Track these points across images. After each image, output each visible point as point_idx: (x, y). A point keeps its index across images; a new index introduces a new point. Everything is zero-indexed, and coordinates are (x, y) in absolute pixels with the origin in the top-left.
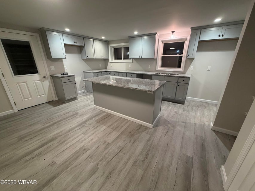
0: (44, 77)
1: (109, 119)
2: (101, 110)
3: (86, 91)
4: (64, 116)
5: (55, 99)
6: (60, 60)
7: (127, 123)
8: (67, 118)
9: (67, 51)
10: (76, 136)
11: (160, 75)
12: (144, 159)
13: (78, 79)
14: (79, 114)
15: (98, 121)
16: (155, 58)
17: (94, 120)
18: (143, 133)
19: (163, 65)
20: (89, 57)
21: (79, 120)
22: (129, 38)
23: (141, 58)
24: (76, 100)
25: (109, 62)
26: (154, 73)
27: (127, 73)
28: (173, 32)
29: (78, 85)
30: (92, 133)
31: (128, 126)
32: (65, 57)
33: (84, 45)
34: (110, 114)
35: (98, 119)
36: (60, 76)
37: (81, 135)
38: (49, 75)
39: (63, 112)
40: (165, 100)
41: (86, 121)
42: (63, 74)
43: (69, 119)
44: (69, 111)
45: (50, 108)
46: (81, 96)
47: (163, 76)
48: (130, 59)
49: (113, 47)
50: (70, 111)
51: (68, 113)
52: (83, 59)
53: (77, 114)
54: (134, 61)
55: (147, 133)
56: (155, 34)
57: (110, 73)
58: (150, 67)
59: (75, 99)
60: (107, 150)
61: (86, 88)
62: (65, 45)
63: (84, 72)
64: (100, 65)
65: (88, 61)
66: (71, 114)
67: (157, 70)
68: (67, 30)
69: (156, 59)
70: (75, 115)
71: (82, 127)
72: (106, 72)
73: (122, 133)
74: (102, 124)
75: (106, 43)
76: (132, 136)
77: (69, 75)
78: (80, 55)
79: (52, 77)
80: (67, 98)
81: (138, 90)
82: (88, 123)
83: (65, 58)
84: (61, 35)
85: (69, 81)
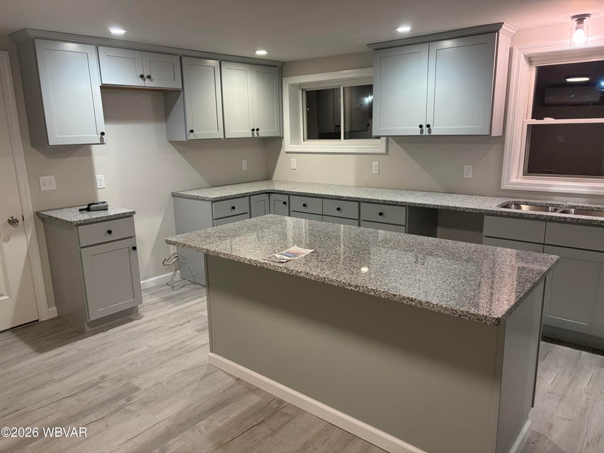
0: (13, 222)
1: (274, 432)
2: (238, 379)
3: (178, 278)
4: (72, 401)
5: (47, 312)
6: (80, 151)
9: (111, 113)
11: (522, 216)
13: (147, 230)
14: (140, 396)
16: (496, 132)
17: (205, 429)
19: (535, 166)
20: (201, 134)
23: (426, 132)
24: (132, 320)
25: (282, 153)
26: (492, 204)
27: (359, 201)
28: (580, 19)
29: (145, 254)
32: (102, 139)
33: (181, 87)
34: (280, 402)
35: (220, 425)
36: (74, 216)
38: (29, 211)
39: (75, 378)
40: (553, 336)
41: (168, 435)
42: (88, 209)
44: (96, 378)
45: (21, 359)
46: (155, 299)
47: (537, 218)
48: (378, 137)
49: (300, 85)
50: (103, 378)
51: (93, 385)
52: (176, 144)
53: (129, 394)
54: (393, 144)
56: (494, 30)
57: (285, 198)
58: (468, 172)
59: (127, 315)
61: (180, 263)
62: (104, 88)
63: (174, 195)
64: (244, 162)
65: (192, 148)
67: (505, 186)
68: (117, 31)
69: (501, 139)
70: (121, 396)
72: (269, 193)
75: (273, 71)
77: (112, 211)
78: (162, 126)
79: (43, 219)
80: (96, 313)
81: (415, 307)
82: (176, 444)
83: (102, 142)
84: (91, 50)
85: (110, 238)
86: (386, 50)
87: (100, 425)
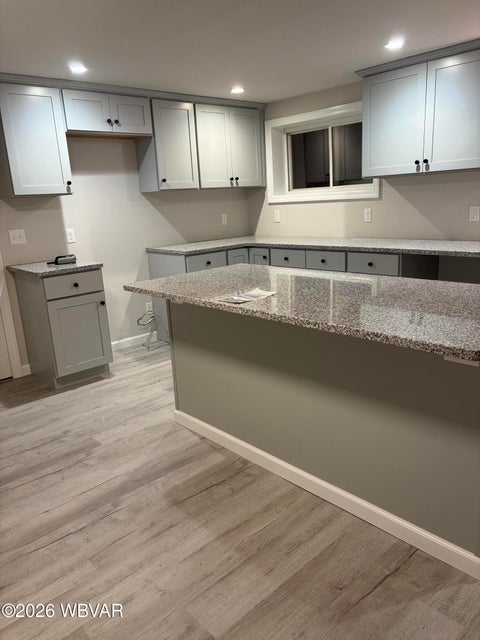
1: (234, 492)
2: (203, 438)
3: (154, 339)
4: (32, 453)
5: (21, 370)
6: (49, 201)
7: (327, 522)
8: (41, 466)
9: (78, 163)
10: (55, 569)
13: (113, 285)
14: (99, 451)
15: (177, 500)
17: (161, 485)
18: (419, 602)
20: (173, 184)
21: (94, 479)
22: (359, 79)
23: (423, 169)
24: (103, 378)
25: (265, 205)
27: (345, 251)
30: (133, 559)
31: (333, 549)
32: (68, 189)
33: (151, 132)
34: (245, 462)
35: (177, 483)
36: (42, 268)
37: (80, 563)
38: (1, 266)
39: (40, 431)
41: (123, 490)
42: (56, 263)
43: (50, 470)
44: (59, 432)
46: (128, 359)
48: (369, 180)
49: (284, 130)
50: (66, 432)
51: (56, 439)
52: (149, 196)
53: (88, 448)
55: (444, 609)
57: (265, 252)
58: (475, 215)
59: (98, 373)
62: (73, 136)
63: (148, 251)
64: (224, 217)
65: (166, 198)
66: (65, 448)
68: (78, 69)
70: (80, 450)
71: (93, 524)
72: (248, 247)
73: (292, 587)
74: (195, 515)
75: (254, 114)
76: (348, 611)
77: (79, 264)
78: (134, 177)
79: (13, 274)
80: (64, 370)
81: (380, 343)
82: (129, 499)
83: (69, 193)
84: (54, 94)
85: (76, 291)
86: (378, 76)
87: (56, 478)
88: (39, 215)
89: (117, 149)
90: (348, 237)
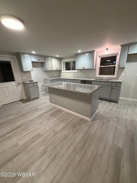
0: (19, 84)
1: (59, 113)
2: (54, 106)
3: (46, 93)
4: (29, 110)
5: (25, 98)
6: (29, 72)
7: (72, 116)
8: (30, 112)
9: (33, 66)
10: (34, 125)
11: (98, 81)
12: (82, 147)
13: (40, 85)
14: (39, 109)
15: (51, 115)
16: (94, 68)
17: (49, 113)
18: (83, 125)
19: (101, 73)
20: (48, 70)
21: (38, 113)
22: (75, 55)
23: (84, 68)
24: (38, 99)
25: (62, 73)
26: (94, 80)
27: (73, 80)
28: (107, 49)
29: (40, 89)
30: (46, 123)
31: (72, 120)
32: (32, 70)
33: (45, 62)
34: (60, 109)
35: (51, 113)
36: (28, 82)
37: (38, 124)
38: (21, 82)
39: (29, 107)
40: (102, 99)
41: (43, 114)
42: (30, 81)
43: (32, 112)
45: (22, 104)
46: (42, 96)
47: (100, 81)
48: (76, 70)
49: (64, 61)
51: (32, 108)
52: (44, 71)
53: (37, 109)
54: (79, 71)
55: (86, 126)
56: (94, 51)
57: (62, 80)
58: (90, 75)
60: (55, 137)
61: (46, 90)
62: (32, 62)
63: (44, 79)
64: (56, 74)
65: (47, 72)
66: (34, 109)
67: (96, 77)
68: (34, 52)
69: (95, 69)
71: (39, 119)
72: (59, 79)
73: (68, 124)
74: (54, 117)
75: (60, 59)
76: (75, 127)
77: (34, 82)
78: (42, 68)
79: (23, 83)
80: (32, 98)
82: (44, 115)
84: (30, 56)
85: (34, 86)
86: (77, 55)
87: (33, 113)
88: (27, 74)
89: (39, 64)
90: (74, 78)
